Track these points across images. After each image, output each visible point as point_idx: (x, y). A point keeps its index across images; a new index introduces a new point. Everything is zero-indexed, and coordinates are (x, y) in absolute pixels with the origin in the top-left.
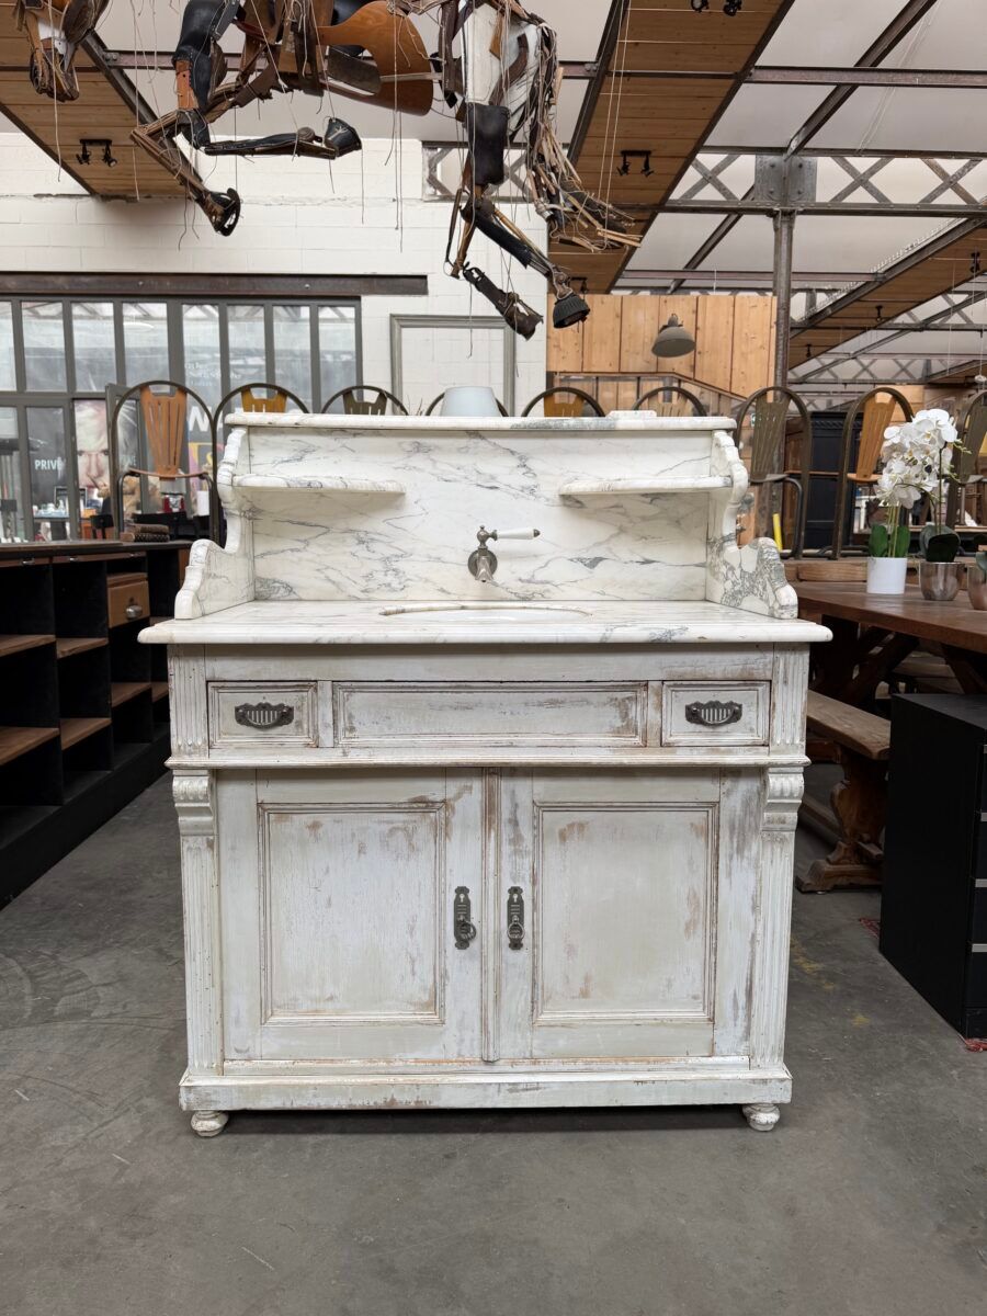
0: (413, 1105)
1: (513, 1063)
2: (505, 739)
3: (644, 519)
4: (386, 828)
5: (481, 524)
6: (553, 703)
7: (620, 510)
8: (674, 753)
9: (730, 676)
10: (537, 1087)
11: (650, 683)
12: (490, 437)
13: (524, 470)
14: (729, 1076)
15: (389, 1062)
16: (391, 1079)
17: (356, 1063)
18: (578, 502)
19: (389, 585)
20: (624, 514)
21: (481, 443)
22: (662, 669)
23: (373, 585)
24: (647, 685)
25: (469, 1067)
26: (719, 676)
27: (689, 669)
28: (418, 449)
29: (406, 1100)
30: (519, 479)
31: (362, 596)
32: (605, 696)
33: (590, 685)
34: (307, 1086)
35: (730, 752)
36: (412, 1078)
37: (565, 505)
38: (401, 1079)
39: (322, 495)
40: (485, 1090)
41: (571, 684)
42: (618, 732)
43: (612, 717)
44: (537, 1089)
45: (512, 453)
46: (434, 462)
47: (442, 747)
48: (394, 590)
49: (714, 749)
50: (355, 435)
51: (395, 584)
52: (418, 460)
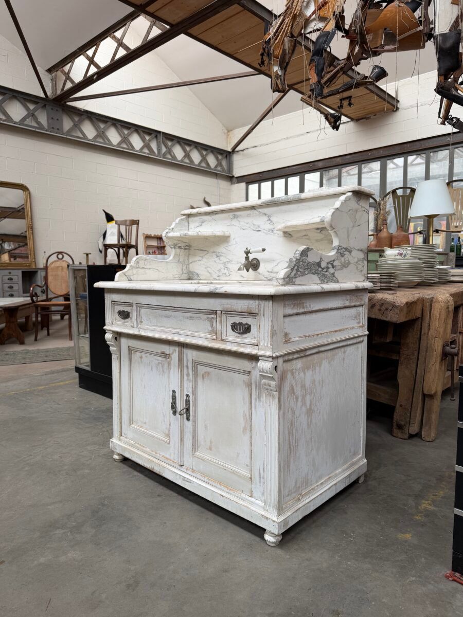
0: (158, 472)
1: (187, 469)
2: (177, 331)
3: (317, 241)
4: (157, 362)
5: (246, 247)
6: (191, 318)
7: (307, 237)
8: (226, 344)
9: (243, 311)
10: (190, 482)
11: (217, 312)
12: (258, 208)
13: (269, 222)
14: (254, 509)
15: (156, 453)
16: (154, 460)
17: (148, 450)
18: (290, 234)
19: (225, 274)
20: (308, 239)
21: (255, 212)
22: (221, 305)
23: (221, 274)
24: (216, 312)
25: (175, 465)
26: (239, 310)
27: (229, 306)
28: (235, 217)
29: (157, 470)
30: (268, 226)
31: (217, 278)
32: (205, 316)
33: (199, 311)
34: (134, 452)
35: (244, 347)
36: (160, 462)
37: (285, 236)
38: (157, 461)
39: (207, 239)
40: (176, 476)
41: (194, 310)
42: (210, 333)
43: (207, 325)
44: (190, 483)
45: (265, 214)
46: (239, 221)
47: (161, 331)
48: (227, 276)
49: (239, 344)
50: (216, 214)
51: (227, 274)
52: (234, 222)
